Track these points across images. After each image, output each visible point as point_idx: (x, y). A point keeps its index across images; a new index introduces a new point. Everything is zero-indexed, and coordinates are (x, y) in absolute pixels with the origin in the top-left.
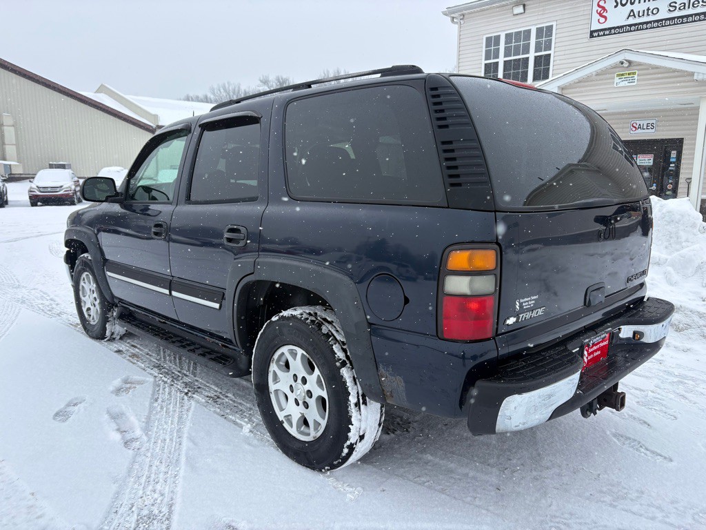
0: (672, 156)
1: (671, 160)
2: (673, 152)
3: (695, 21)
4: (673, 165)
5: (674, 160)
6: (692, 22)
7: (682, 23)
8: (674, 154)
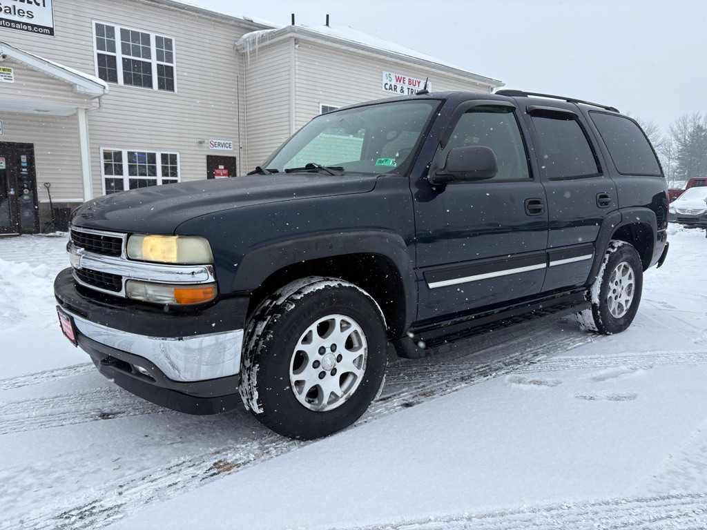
0: (22, 160)
1: (23, 165)
2: (22, 157)
3: (23, 29)
4: (26, 170)
5: (25, 165)
6: (20, 29)
7: (10, 27)
8: (24, 159)
